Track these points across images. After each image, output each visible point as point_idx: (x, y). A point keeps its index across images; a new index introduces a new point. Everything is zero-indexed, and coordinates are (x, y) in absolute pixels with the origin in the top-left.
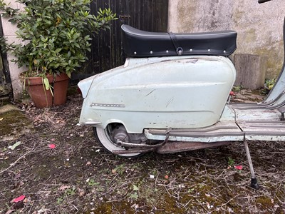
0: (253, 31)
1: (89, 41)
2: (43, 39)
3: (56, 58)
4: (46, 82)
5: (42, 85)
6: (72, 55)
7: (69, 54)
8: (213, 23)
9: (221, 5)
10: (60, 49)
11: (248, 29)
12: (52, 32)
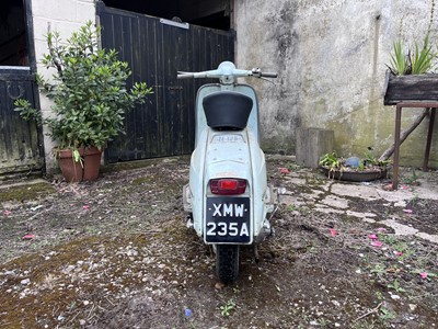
0: (323, 102)
1: (122, 115)
2: (74, 113)
3: (85, 131)
4: (76, 154)
5: (72, 158)
6: (103, 128)
7: (100, 127)
8: (282, 93)
9: (289, 72)
10: (90, 123)
11: (318, 99)
12: (84, 106)
